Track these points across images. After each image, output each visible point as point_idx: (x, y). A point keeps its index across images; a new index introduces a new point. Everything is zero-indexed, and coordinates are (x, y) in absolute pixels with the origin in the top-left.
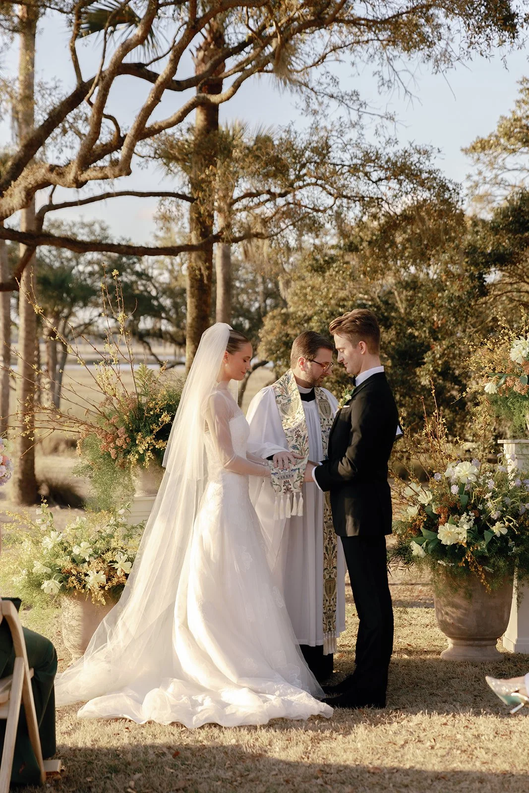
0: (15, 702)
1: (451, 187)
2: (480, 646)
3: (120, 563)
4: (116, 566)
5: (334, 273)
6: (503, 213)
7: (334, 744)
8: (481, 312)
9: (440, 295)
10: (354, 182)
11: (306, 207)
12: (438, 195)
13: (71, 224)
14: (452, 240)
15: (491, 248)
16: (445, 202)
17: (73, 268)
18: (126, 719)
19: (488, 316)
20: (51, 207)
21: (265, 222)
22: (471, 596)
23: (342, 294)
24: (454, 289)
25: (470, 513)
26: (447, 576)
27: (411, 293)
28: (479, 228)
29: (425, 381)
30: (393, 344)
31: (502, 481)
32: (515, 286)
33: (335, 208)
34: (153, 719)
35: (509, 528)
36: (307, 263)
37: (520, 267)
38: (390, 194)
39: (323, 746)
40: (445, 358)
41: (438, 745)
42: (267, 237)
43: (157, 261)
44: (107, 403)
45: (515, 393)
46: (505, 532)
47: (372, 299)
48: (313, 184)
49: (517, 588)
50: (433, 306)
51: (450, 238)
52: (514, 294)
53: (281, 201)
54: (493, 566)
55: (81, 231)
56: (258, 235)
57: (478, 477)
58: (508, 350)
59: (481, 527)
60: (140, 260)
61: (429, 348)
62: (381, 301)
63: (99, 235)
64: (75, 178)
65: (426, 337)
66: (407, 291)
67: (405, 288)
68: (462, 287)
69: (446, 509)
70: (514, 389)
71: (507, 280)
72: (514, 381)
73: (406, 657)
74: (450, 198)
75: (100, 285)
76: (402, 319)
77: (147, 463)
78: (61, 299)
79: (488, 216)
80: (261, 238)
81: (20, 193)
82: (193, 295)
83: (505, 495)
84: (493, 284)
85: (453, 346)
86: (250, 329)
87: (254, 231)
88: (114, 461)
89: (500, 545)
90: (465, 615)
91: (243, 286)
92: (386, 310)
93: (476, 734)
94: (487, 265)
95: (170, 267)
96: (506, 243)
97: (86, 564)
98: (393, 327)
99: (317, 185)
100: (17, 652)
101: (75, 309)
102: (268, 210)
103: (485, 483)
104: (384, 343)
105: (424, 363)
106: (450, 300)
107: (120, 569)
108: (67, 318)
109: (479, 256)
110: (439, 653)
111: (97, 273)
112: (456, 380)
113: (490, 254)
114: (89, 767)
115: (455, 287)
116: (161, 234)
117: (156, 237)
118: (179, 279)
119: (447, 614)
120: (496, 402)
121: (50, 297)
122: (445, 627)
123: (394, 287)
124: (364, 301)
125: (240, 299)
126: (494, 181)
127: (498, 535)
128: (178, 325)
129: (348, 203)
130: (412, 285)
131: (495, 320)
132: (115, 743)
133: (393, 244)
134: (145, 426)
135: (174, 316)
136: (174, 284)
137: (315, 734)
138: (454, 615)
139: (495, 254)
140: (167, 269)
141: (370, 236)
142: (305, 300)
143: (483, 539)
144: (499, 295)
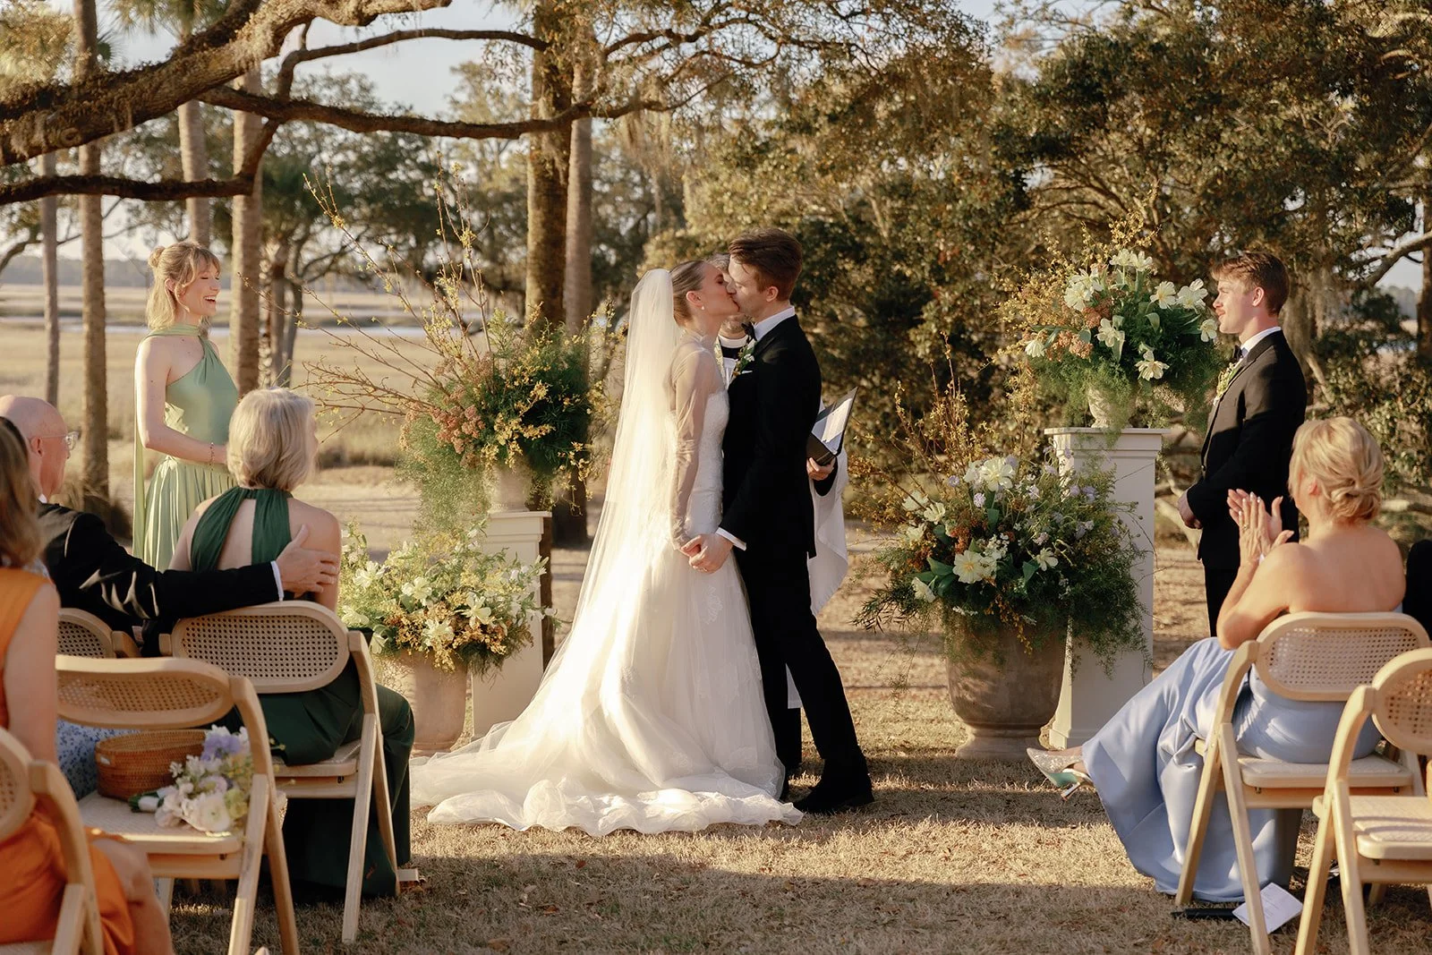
0: (366, 775)
1: (970, 27)
2: (1015, 737)
3: (474, 608)
4: (467, 613)
5: (770, 169)
6: (1055, 71)
7: (805, 855)
8: (1018, 238)
9: (949, 207)
10: (811, 18)
11: (730, 58)
12: (947, 41)
13: (309, 80)
14: (970, 115)
15: (1034, 130)
16: (960, 51)
17: (311, 157)
18: (499, 824)
19: (1029, 243)
20: (304, 55)
21: (663, 83)
22: (1002, 662)
23: (782, 205)
24: (974, 197)
25: (1002, 536)
26: (967, 632)
27: (899, 204)
28: (1017, 95)
29: (922, 350)
30: (868, 289)
31: (1051, 489)
32: (1075, 193)
33: (778, 61)
34: (540, 823)
35: (1060, 558)
36: (725, 152)
37: (1083, 161)
38: (869, 37)
39: (790, 858)
40: (958, 313)
41: (955, 855)
42: (667, 109)
43: (456, 146)
44: (447, 368)
45: (1071, 356)
46: (1054, 562)
47: (834, 214)
48: (741, 19)
49: (1072, 649)
50: (937, 224)
51: (968, 111)
52: (1074, 206)
53: (688, 49)
54: (1037, 615)
55: (326, 91)
56: (652, 105)
57: (1014, 482)
58: (1061, 291)
59: (1018, 556)
60: (427, 144)
61: (930, 296)
62: (849, 217)
63: (357, 100)
64: (357, 8)
65: (924, 279)
66: (892, 199)
67: (890, 195)
68: (986, 195)
69: (966, 530)
70: (1071, 349)
71: (1062, 183)
72: (1070, 337)
73: (903, 755)
74: (969, 45)
75: (356, 185)
76: (886, 248)
77: (511, 460)
78: (292, 211)
79: (1031, 74)
80: (658, 110)
81: (264, 32)
82: (538, 205)
83: (1055, 509)
84: (1039, 190)
85: (970, 292)
86: (618, 264)
87: (644, 98)
88: (460, 456)
89: (1046, 583)
90: (993, 689)
91: (606, 188)
92: (858, 232)
93: (1009, 842)
94: (1029, 157)
95: (478, 156)
96: (1060, 120)
97: (421, 612)
98: (869, 261)
99: (750, 22)
100: (366, 707)
101: (316, 228)
102: (665, 64)
103: (1025, 492)
104: (854, 287)
105: (923, 321)
106: (967, 216)
107: (473, 618)
108: (301, 243)
109: (1016, 143)
110: (954, 751)
111: (354, 165)
112: (974, 351)
113: (1034, 139)
114: (459, 878)
115: (975, 195)
116: (463, 97)
117: (455, 103)
118: (494, 176)
119: (966, 687)
120: (1043, 370)
121: (275, 207)
122: (963, 708)
123: (872, 194)
124: (821, 218)
125: (601, 211)
126: (1041, 15)
127: (1044, 568)
128: (493, 258)
129: (800, 52)
130: (902, 191)
131: (1040, 249)
132: (488, 853)
133: (870, 120)
134: (506, 403)
135: (486, 242)
136: (486, 186)
137: (778, 842)
138: (977, 690)
139: (1041, 140)
140: (473, 159)
141: (831, 106)
142: (721, 215)
143: (1022, 574)
144: (1048, 208)
